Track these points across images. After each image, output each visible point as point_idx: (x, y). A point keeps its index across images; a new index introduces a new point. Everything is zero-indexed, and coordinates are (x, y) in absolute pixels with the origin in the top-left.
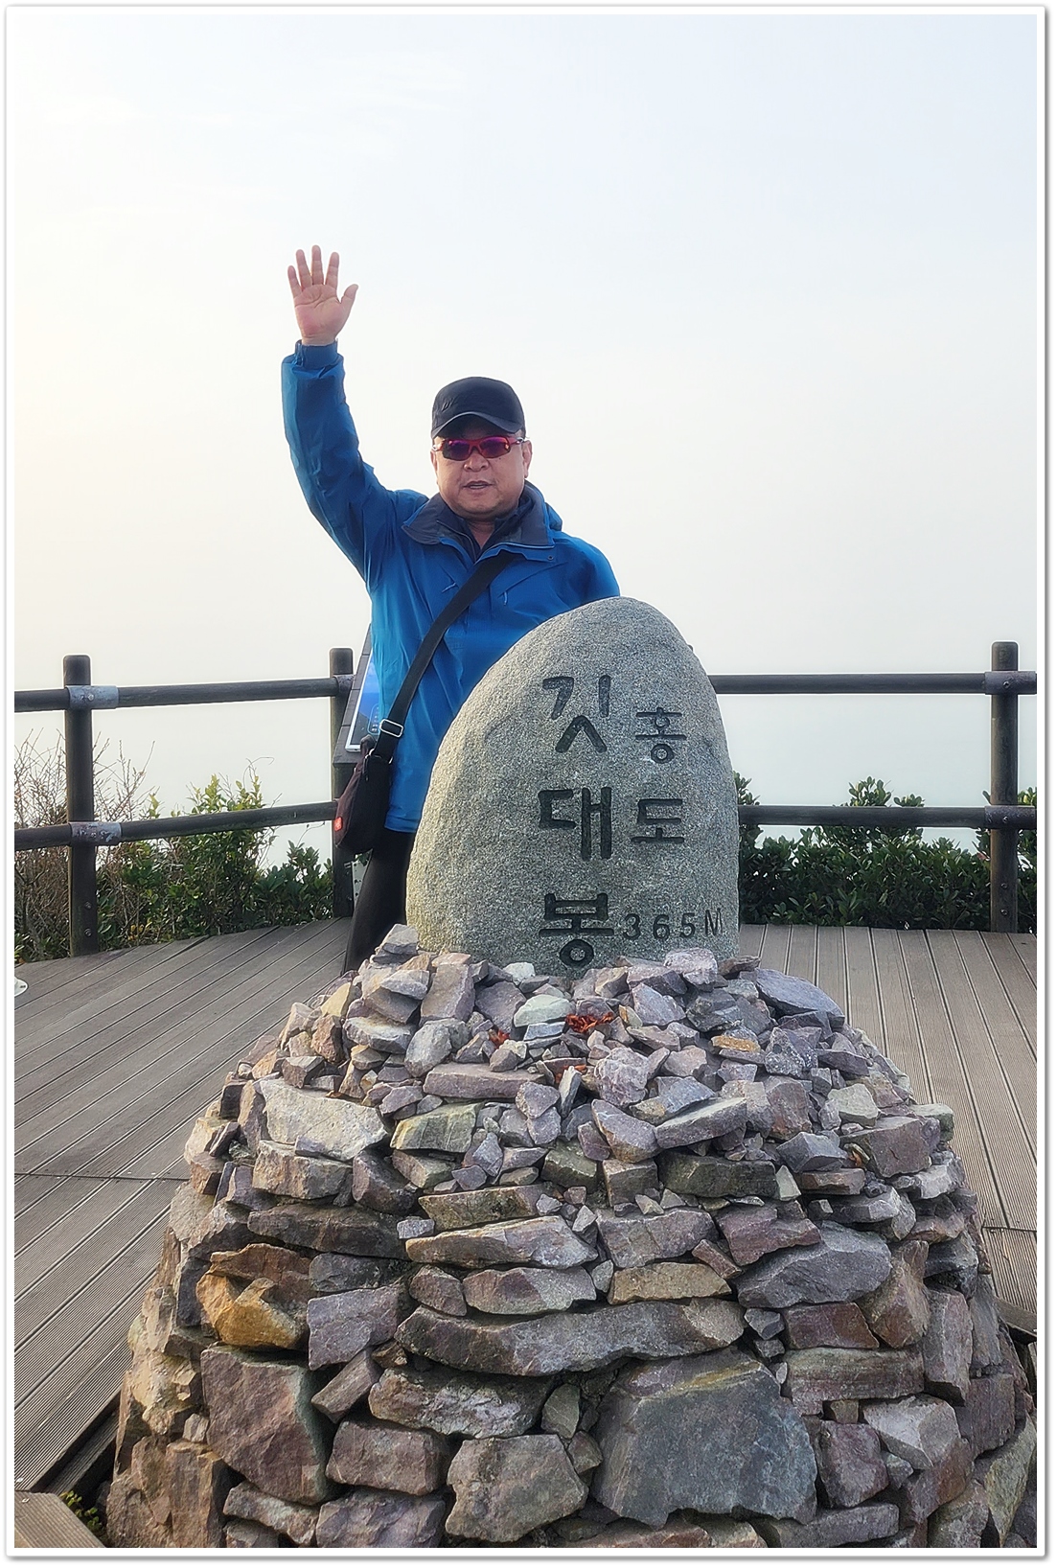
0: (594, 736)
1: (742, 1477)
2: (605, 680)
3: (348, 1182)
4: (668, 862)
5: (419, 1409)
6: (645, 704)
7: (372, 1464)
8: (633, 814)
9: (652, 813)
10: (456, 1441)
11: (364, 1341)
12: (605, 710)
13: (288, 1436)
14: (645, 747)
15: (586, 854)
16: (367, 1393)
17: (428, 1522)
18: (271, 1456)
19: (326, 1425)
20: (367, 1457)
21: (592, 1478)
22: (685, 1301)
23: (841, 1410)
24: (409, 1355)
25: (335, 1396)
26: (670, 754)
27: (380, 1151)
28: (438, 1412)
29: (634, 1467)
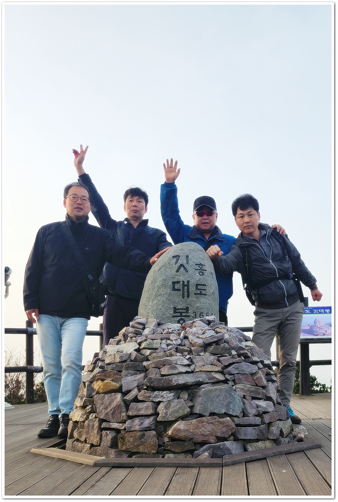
0: (185, 269)
1: (226, 407)
2: (187, 256)
3: (130, 357)
4: (203, 299)
5: (150, 397)
6: (197, 262)
7: (139, 410)
8: (195, 287)
9: (199, 287)
10: (159, 403)
11: (136, 385)
12: (187, 263)
13: (118, 406)
14: (197, 272)
15: (183, 297)
16: (137, 395)
17: (153, 419)
18: (113, 414)
19: (127, 405)
20: (137, 409)
21: (192, 407)
22: (212, 372)
23: (247, 397)
24: (147, 386)
25: (129, 397)
26: (203, 274)
27: (138, 350)
28: (155, 397)
29: (201, 403)
